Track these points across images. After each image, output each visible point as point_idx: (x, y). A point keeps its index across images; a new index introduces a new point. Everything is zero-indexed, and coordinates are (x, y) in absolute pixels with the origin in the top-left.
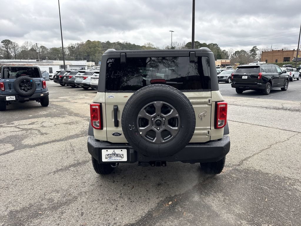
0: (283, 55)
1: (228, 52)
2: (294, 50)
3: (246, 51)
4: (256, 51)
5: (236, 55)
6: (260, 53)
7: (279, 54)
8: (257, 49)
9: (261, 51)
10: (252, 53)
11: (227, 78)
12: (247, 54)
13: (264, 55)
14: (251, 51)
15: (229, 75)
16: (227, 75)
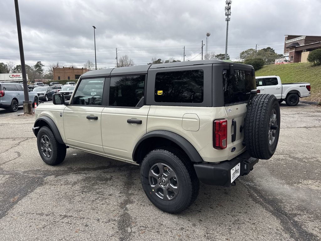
0: (74, 73)
1: (8, 66)
2: (83, 68)
3: (30, 66)
4: (42, 67)
5: (18, 70)
6: (50, 69)
7: (70, 71)
8: (42, 64)
9: (52, 67)
10: (37, 68)
11: (44, 95)
12: (32, 70)
13: (55, 72)
14: (35, 66)
15: (45, 92)
16: (43, 92)
